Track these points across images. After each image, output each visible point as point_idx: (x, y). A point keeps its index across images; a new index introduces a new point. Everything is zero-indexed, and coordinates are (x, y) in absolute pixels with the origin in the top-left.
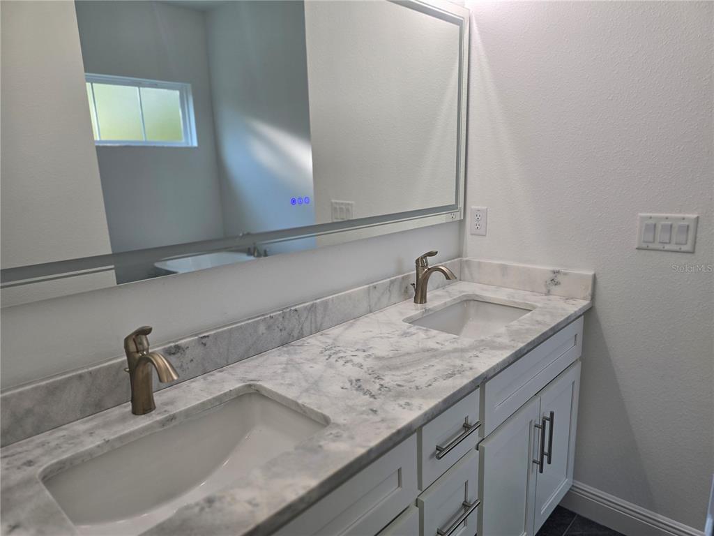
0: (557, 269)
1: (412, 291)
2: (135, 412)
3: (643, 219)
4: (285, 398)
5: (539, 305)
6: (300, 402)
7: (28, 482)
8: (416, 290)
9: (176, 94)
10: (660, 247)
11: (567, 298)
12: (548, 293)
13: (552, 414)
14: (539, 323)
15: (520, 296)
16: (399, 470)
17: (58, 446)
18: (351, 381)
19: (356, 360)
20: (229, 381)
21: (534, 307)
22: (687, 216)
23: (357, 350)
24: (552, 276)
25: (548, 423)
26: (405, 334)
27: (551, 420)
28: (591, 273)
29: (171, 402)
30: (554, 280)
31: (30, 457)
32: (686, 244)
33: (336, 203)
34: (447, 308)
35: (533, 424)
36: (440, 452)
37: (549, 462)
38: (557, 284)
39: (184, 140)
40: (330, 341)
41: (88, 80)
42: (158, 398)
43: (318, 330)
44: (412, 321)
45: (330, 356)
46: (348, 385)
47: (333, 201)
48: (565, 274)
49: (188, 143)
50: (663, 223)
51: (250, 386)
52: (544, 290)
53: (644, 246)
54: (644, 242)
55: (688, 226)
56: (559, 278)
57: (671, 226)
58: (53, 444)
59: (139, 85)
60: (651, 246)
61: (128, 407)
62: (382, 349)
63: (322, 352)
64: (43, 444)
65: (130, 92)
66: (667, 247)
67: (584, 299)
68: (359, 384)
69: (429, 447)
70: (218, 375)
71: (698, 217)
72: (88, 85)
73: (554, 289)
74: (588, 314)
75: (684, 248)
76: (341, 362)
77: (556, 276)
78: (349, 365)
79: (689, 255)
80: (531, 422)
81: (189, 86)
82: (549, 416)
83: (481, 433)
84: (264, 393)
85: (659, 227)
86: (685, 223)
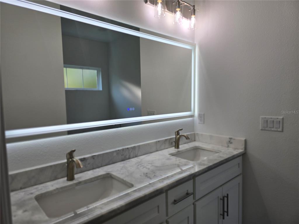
0: (231, 137)
1: (174, 144)
2: (68, 180)
3: (262, 118)
4: (120, 178)
5: (223, 151)
6: (125, 179)
7: (31, 199)
8: (175, 143)
9: (96, 72)
10: (270, 129)
11: (235, 149)
12: (228, 147)
13: (228, 195)
14: (221, 157)
15: (216, 147)
16: (158, 206)
17: (41, 189)
18: (144, 174)
19: (148, 167)
20: (100, 172)
21: (221, 152)
22: (279, 117)
23: (149, 164)
24: (229, 140)
25: (226, 199)
26: (168, 159)
27: (227, 197)
28: (244, 139)
29: (80, 178)
30: (230, 141)
31: (32, 192)
32: (279, 128)
33: (149, 111)
34: (187, 151)
35: (219, 198)
36: (175, 202)
37: (228, 215)
38: (231, 143)
39: (97, 88)
40: (139, 160)
41: (64, 67)
42: (76, 176)
43: (136, 157)
44: (172, 155)
45: (138, 165)
46: (143, 175)
47: (148, 110)
48: (234, 139)
49: (99, 89)
50: (270, 120)
51: (108, 174)
52: (226, 145)
53: (264, 129)
54: (264, 127)
55: (280, 121)
56: (232, 141)
57: (273, 121)
58: (40, 188)
59: (82, 68)
60: (266, 129)
61: (66, 178)
62: (158, 164)
63: (136, 164)
64: (36, 188)
65: (79, 71)
66: (272, 129)
67: (242, 149)
68: (147, 174)
69: (171, 199)
70: (97, 170)
71: (283, 118)
72: (65, 69)
73: (231, 145)
74: (244, 155)
75: (279, 130)
76: (142, 167)
77: (230, 140)
78: (145, 168)
79: (281, 133)
80: (218, 197)
81: (100, 69)
82: (226, 195)
83: (194, 198)
84: (113, 176)
85: (269, 122)
86: (279, 120)
